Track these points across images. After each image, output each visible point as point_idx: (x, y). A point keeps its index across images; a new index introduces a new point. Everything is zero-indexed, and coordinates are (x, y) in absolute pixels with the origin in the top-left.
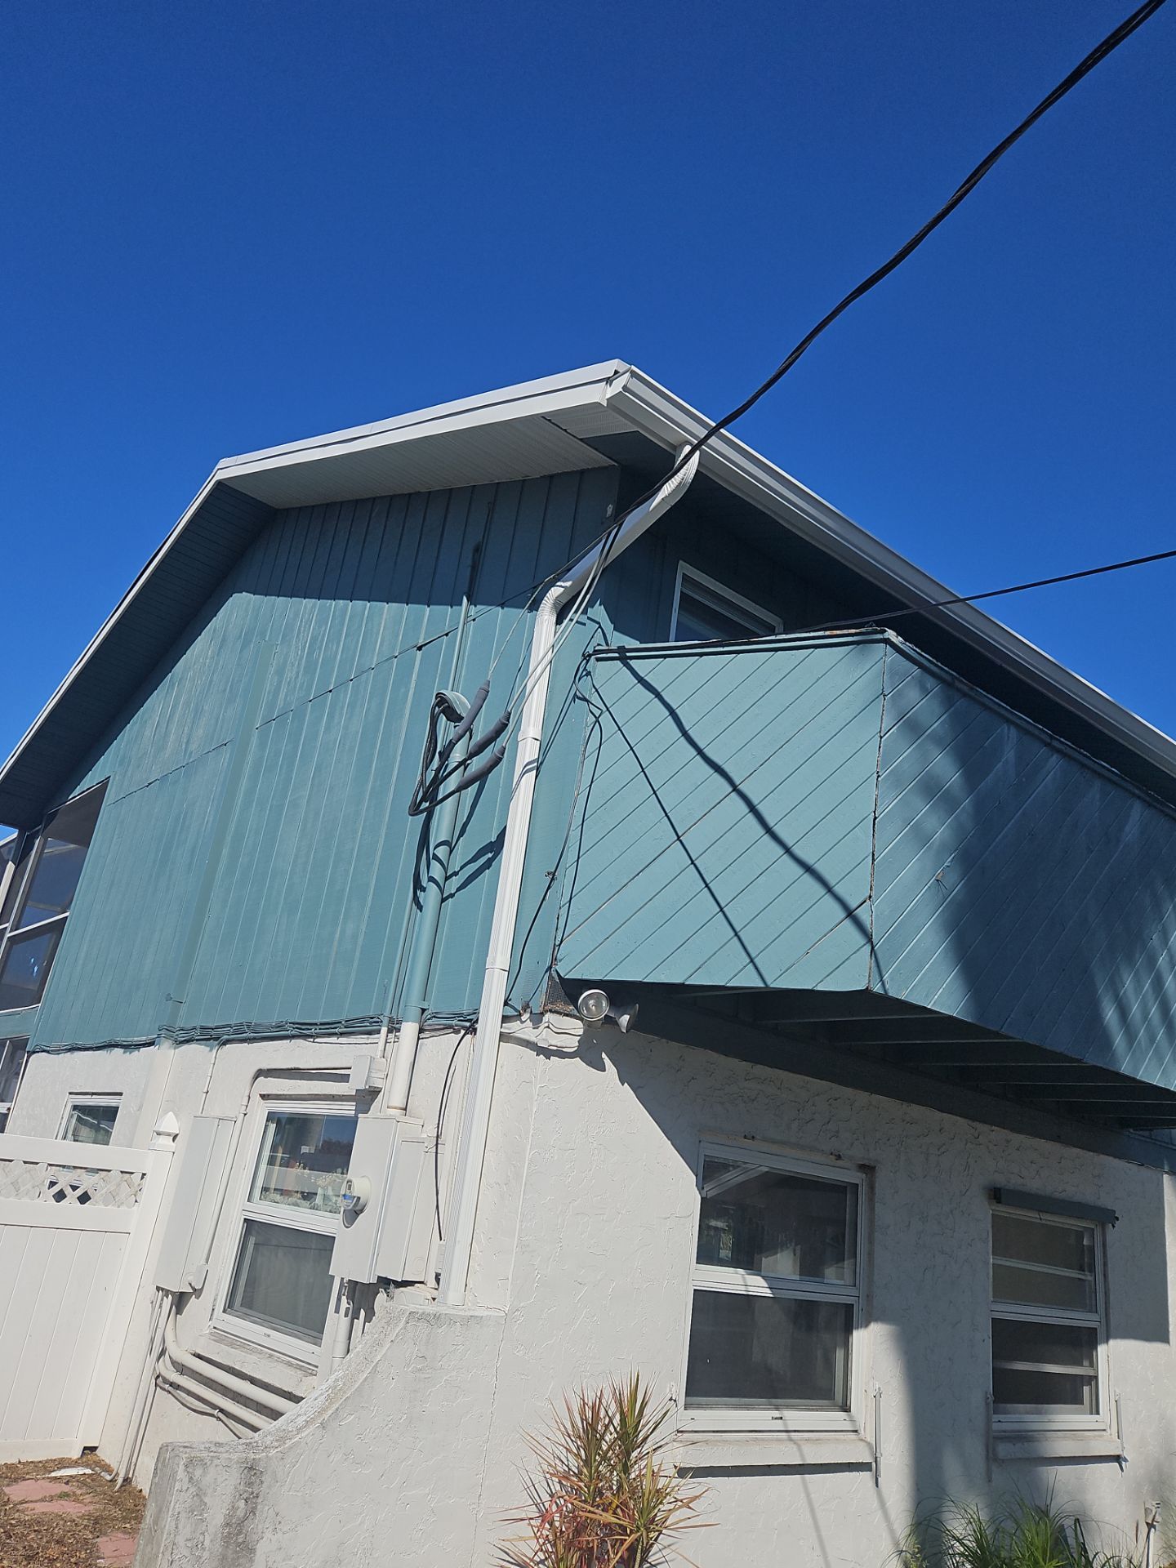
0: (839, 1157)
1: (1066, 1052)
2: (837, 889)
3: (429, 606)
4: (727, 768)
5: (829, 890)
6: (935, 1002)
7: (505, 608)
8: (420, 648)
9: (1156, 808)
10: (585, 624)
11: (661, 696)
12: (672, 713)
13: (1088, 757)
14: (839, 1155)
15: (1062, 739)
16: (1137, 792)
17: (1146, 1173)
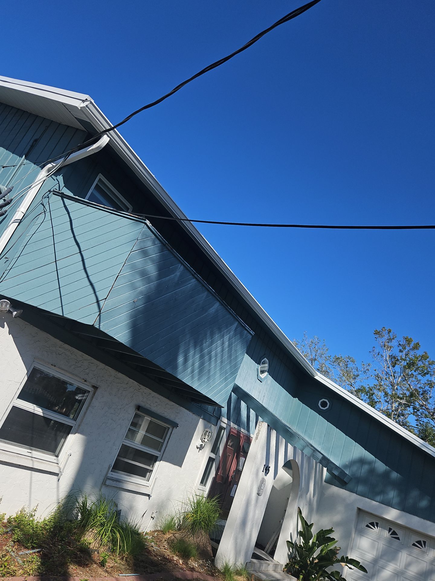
0: (86, 381)
1: (160, 366)
2: (97, 293)
3: (13, 154)
4: (80, 244)
5: (95, 292)
6: (117, 337)
7: (35, 165)
8: (3, 167)
9: (224, 306)
10: (54, 180)
11: (69, 214)
12: (71, 221)
13: (206, 284)
14: (86, 380)
15: (198, 275)
16: (219, 299)
17: (194, 416)
